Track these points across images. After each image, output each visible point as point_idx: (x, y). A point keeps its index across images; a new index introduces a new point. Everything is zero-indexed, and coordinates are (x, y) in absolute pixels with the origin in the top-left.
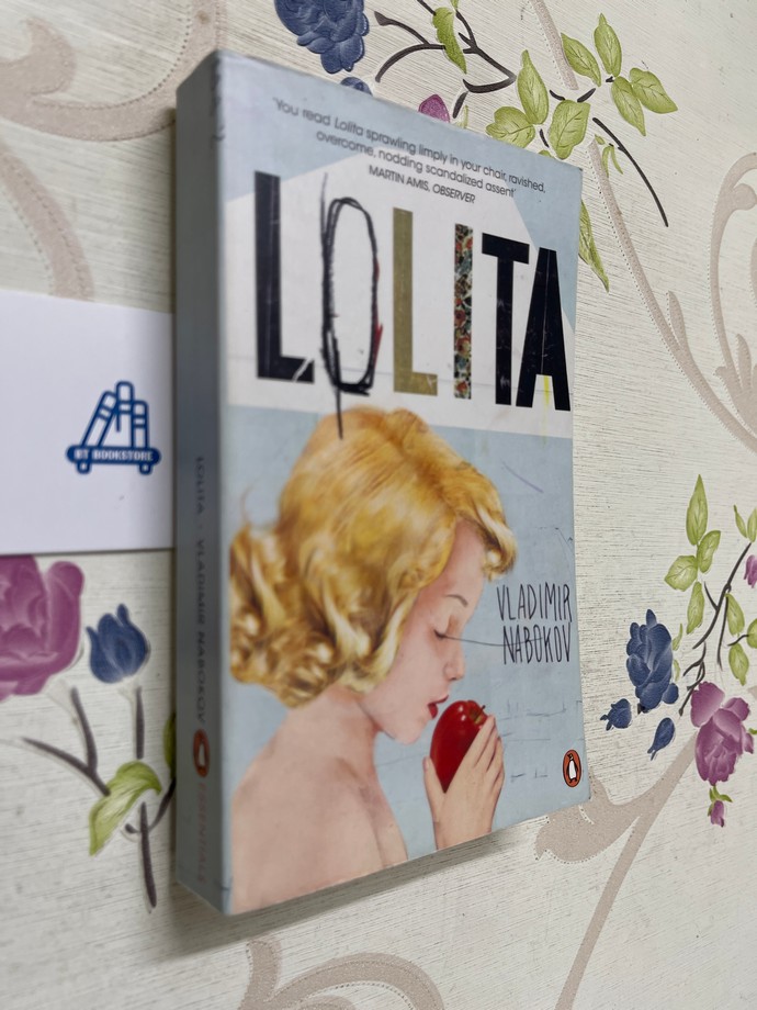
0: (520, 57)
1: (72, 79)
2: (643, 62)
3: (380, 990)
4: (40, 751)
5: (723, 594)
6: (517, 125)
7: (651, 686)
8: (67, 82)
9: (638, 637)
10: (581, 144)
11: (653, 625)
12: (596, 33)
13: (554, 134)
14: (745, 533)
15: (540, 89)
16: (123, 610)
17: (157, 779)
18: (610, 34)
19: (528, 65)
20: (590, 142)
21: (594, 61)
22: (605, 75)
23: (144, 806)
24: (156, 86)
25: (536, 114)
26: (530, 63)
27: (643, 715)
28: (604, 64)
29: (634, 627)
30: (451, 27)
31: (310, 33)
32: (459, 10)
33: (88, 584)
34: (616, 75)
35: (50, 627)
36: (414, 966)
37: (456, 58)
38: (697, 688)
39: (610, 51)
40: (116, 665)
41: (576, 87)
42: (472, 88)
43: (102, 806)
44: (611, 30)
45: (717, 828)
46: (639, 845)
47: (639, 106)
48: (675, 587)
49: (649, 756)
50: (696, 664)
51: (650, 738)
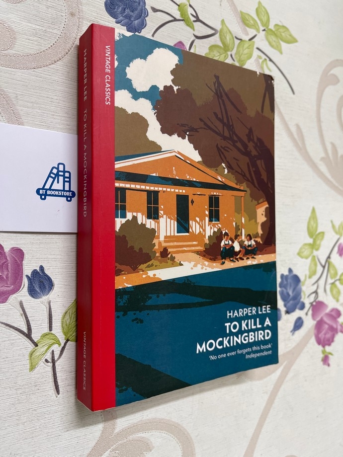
0: (220, 22)
1: (14, 44)
2: (280, 21)
3: (163, 434)
4: (7, 327)
5: (327, 261)
6: (219, 52)
7: (291, 302)
8: (13, 45)
9: (284, 280)
10: (251, 59)
11: (292, 275)
12: (257, 9)
13: (237, 56)
14: (336, 233)
15: (231, 36)
16: (42, 268)
17: (59, 340)
18: (264, 10)
19: (224, 26)
20: (255, 58)
21: (257, 22)
22: (262, 28)
23: (53, 351)
24: (52, 44)
25: (228, 47)
26: (225, 25)
27: (287, 315)
28: (261, 23)
29: (282, 276)
30: (187, 11)
31: (121, 18)
32: (191, 4)
33: (26, 256)
34: (267, 28)
35: (10, 275)
36: (179, 425)
37: (189, 24)
38: (314, 303)
39: (264, 17)
40: (39, 291)
41: (247, 34)
42: (197, 37)
43: (34, 351)
44: (264, 8)
45: (326, 367)
46: (287, 374)
47: (279, 41)
48: (302, 258)
49: (291, 334)
50: (313, 293)
51: (291, 325)
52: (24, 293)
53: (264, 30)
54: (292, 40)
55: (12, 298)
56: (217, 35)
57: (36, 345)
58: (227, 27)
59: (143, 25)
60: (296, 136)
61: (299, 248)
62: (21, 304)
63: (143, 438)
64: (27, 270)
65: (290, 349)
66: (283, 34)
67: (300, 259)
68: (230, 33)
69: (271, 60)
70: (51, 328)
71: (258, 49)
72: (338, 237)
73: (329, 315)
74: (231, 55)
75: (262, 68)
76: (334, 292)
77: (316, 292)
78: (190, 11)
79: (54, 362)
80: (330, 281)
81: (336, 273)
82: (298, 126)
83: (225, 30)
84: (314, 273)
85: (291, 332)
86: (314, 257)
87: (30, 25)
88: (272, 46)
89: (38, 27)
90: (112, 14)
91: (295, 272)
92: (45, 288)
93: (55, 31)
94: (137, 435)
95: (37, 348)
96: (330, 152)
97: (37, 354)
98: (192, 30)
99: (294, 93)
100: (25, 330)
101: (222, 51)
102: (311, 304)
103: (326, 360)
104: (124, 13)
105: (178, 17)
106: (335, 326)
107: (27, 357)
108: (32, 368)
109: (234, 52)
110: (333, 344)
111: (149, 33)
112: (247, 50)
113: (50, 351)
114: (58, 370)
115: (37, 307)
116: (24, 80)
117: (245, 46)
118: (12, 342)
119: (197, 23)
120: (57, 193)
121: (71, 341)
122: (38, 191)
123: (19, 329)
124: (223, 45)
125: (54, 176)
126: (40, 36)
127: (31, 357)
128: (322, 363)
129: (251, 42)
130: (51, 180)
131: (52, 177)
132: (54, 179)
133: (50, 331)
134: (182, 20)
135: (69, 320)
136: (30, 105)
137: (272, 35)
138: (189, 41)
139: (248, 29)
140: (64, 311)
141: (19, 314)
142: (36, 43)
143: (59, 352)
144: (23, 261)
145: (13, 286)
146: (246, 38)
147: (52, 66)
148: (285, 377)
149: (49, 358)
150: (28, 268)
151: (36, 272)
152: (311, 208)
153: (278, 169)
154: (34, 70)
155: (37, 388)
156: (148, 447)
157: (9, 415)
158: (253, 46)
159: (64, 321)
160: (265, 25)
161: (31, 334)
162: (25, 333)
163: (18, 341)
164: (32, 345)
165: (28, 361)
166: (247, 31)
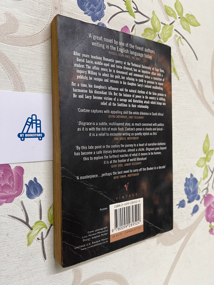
0: (152, 13)
1: (18, 29)
2: (190, 12)
3: (111, 282)
4: (13, 218)
6: (151, 33)
7: (192, 195)
8: (16, 30)
9: (188, 181)
10: (171, 37)
11: (192, 178)
12: (175, 4)
13: (162, 35)
15: (158, 22)
16: (35, 179)
17: (46, 225)
18: (179, 4)
19: (154, 15)
20: (174, 36)
21: (175, 12)
22: (178, 16)
23: (42, 233)
24: (42, 29)
25: (156, 29)
27: (189, 204)
28: (178, 13)
29: (187, 179)
30: (131, 5)
31: (88, 10)
33: (25, 172)
34: (181, 16)
35: (15, 184)
36: (121, 275)
37: (132, 14)
38: (206, 196)
39: (180, 9)
40: (33, 194)
41: (169, 21)
42: (137, 23)
43: (30, 233)
45: (211, 235)
47: (189, 25)
48: (199, 167)
49: (191, 215)
50: (205, 189)
51: (191, 210)
52: (23, 195)
53: (179, 18)
54: (197, 24)
55: (16, 199)
56: (150, 22)
57: (32, 229)
58: (156, 16)
59: (102, 15)
60: (198, 88)
61: (197, 161)
62: (22, 203)
64: (26, 181)
65: (190, 225)
66: (191, 20)
67: (198, 167)
68: (158, 20)
69: (183, 38)
70: (41, 218)
71: (175, 30)
74: (158, 35)
75: (178, 43)
77: (207, 189)
78: (133, 5)
79: (43, 239)
82: (199, 81)
83: (155, 18)
84: (206, 176)
85: (191, 214)
86: (206, 166)
87: (28, 15)
88: (184, 28)
89: (33, 17)
90: (82, 8)
91: (195, 176)
92: (37, 192)
93: (44, 20)
94: (95, 283)
95: (32, 231)
97: (32, 235)
98: (133, 18)
99: (197, 59)
100: (25, 220)
102: (204, 196)
103: (211, 231)
104: (90, 7)
105: (125, 10)
107: (26, 237)
108: (29, 244)
109: (160, 33)
111: (106, 20)
112: (168, 31)
113: (40, 232)
114: (45, 244)
115: (32, 205)
116: (24, 54)
117: (167, 28)
118: (16, 228)
119: (137, 13)
121: (53, 225)
123: (21, 219)
124: (153, 28)
126: (34, 24)
127: (28, 237)
128: (209, 233)
129: (171, 26)
133: (40, 219)
134: (127, 12)
135: (53, 212)
136: (28, 71)
137: (184, 21)
138: (132, 25)
139: (169, 16)
140: (49, 207)
141: (21, 209)
142: (32, 28)
143: (46, 233)
144: (23, 175)
145: (16, 192)
146: (168, 23)
148: (187, 242)
149: (40, 237)
150: (26, 179)
151: (32, 182)
152: (206, 135)
154: (31, 47)
155: (32, 256)
157: (15, 274)
158: (173, 29)
160: (180, 14)
161: (28, 222)
162: (25, 222)
163: (20, 227)
164: (29, 229)
165: (27, 240)
166: (169, 19)
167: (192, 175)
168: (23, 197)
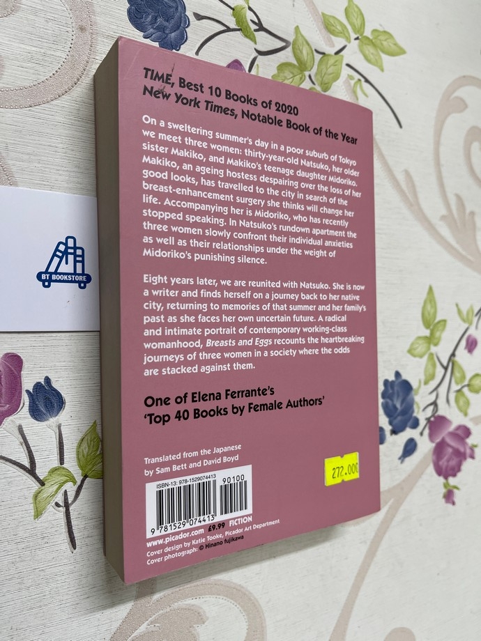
0: (293, 30)
2: (381, 25)
3: (221, 601)
4: (1, 461)
5: (450, 359)
6: (293, 73)
7: (399, 418)
8: (0, 75)
9: (389, 388)
10: (338, 81)
11: (400, 380)
12: (346, 10)
13: (319, 77)
14: (464, 321)
15: (308, 49)
16: (47, 380)
17: (73, 477)
18: (356, 9)
19: (299, 35)
20: (344, 79)
21: (346, 27)
22: (353, 36)
23: (66, 492)
24: (54, 72)
25: (305, 65)
26: (301, 34)
27: (394, 436)
28: (353, 29)
29: (386, 382)
30: (245, 16)
31: (151, 30)
32: (250, 5)
33: (26, 365)
34: (361, 35)
35: (3, 390)
36: (242, 587)
37: (249, 35)
38: (432, 419)
39: (357, 19)
40: (45, 412)
41: (333, 46)
42: (261, 53)
43: (40, 492)
44: (357, 7)
45: (450, 506)
46: (394, 516)
47: (379, 53)
48: (415, 356)
49: (400, 461)
50: (431, 404)
51: (399, 450)
52: (24, 413)
53: (357, 39)
54: (398, 51)
55: (8, 421)
56: (289, 49)
57: (42, 483)
58: (302, 36)
59: (182, 39)
60: (404, 187)
61: (410, 343)
62: (20, 429)
63: (193, 605)
64: (28, 383)
65: (398, 482)
66: (385, 43)
67: (412, 358)
68: (308, 44)
69: (367, 81)
70: (62, 461)
71: (348, 65)
72: (466, 325)
73: (454, 435)
74: (310, 77)
75: (354, 92)
76: (461, 402)
77: (435, 404)
78: (250, 16)
79: (67, 506)
80: (455, 387)
81: (464, 377)
82: (407, 173)
83: (300, 42)
84: (432, 377)
85: (400, 459)
86: (431, 354)
87: (23, 46)
88: (369, 61)
89: (34, 49)
90: (139, 26)
91: (405, 376)
92: (53, 406)
93: (58, 54)
94: (185, 603)
95: (43, 488)
96: (454, 208)
97: (44, 495)
98: (252, 44)
99: (401, 126)
100: (26, 463)
101: (296, 71)
102: (428, 420)
103: (449, 496)
104: (156, 23)
105: (233, 25)
106: (462, 450)
107: (31, 500)
108: (38, 514)
109: (313, 72)
110: (459, 475)
111: (192, 50)
112: (332, 68)
113: (62, 491)
114: (73, 517)
115: (42, 434)
116: (16, 124)
117: (329, 62)
118: (9, 480)
119: (261, 32)
120: (65, 277)
121: (90, 477)
122: (39, 276)
123: (19, 463)
124: (298, 63)
125: (60, 255)
126: (37, 62)
127: (36, 499)
128: (443, 500)
129: (337, 56)
130: (56, 260)
131: (58, 256)
132: (61, 258)
133: (61, 464)
134: (239, 30)
135: (87, 449)
136: (26, 157)
137: (369, 45)
138: (249, 58)
139: (332, 37)
140: (80, 438)
141: (18, 442)
142: (32, 71)
143: (74, 493)
144: (21, 371)
145: (8, 405)
146: (331, 51)
147: (55, 102)
148: (392, 519)
149: (61, 501)
150: (28, 382)
151: (40, 386)
152: (427, 288)
153: (380, 234)
154: (30, 108)
156: (200, 618)
158: (342, 63)
159: (80, 450)
160: (358, 32)
161: (35, 469)
162: (27, 468)
163: (17, 479)
164: (37, 483)
165: (32, 505)
166: (332, 42)
167: (398, 374)
168: (23, 416)
